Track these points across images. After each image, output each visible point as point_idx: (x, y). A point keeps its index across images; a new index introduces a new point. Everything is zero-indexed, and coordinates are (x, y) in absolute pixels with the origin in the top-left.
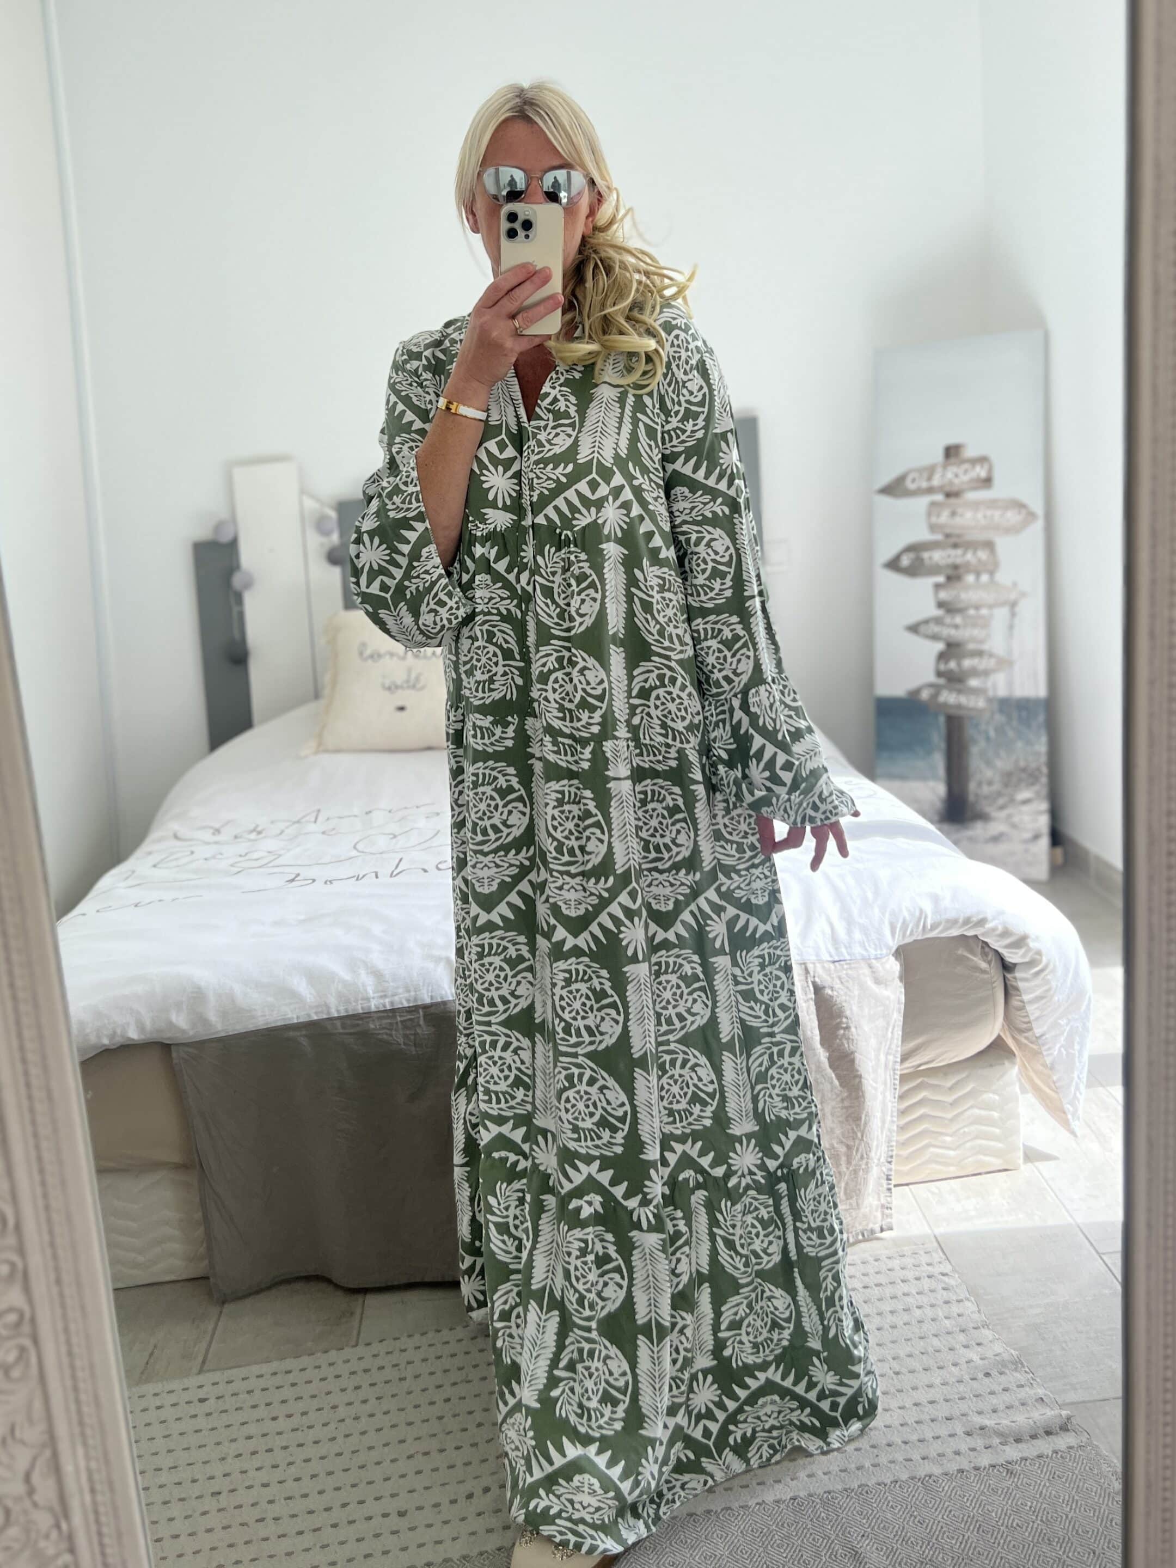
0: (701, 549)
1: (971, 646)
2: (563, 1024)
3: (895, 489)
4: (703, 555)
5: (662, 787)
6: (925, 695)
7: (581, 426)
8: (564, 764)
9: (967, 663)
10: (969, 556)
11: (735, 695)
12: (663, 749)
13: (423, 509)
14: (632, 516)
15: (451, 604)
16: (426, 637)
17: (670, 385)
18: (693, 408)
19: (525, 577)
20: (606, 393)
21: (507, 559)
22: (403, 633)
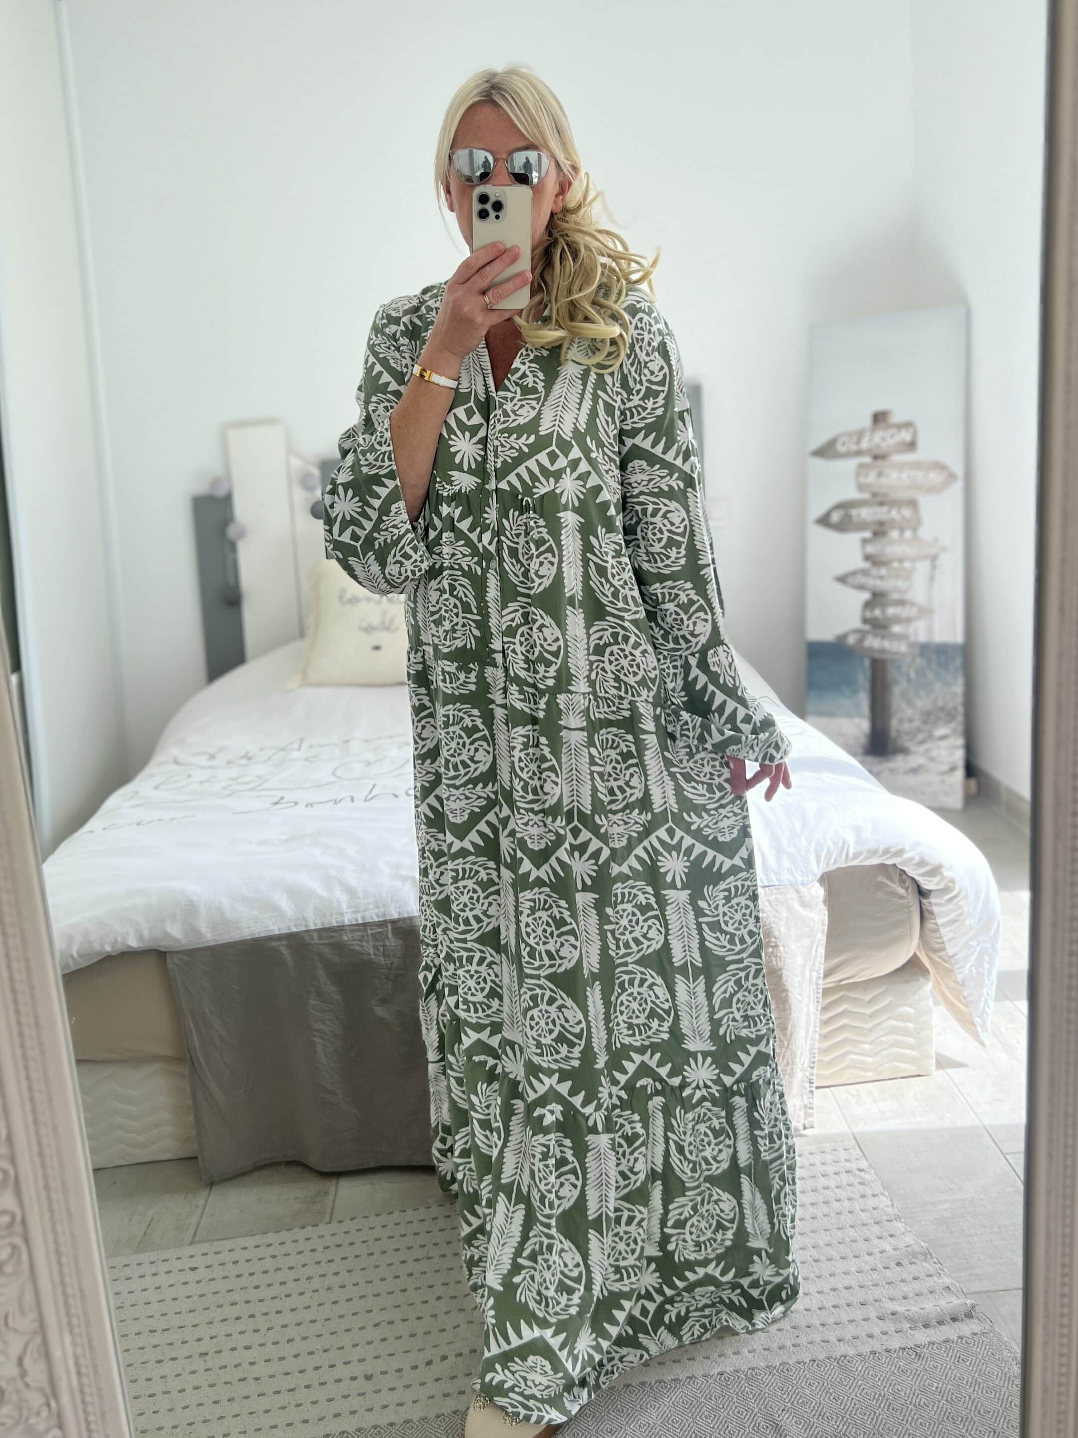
0: (658, 519)
1: (895, 596)
2: (527, 949)
3: (827, 451)
4: (659, 525)
5: (616, 736)
6: (852, 640)
7: (546, 400)
8: (528, 711)
9: (891, 611)
10: (894, 514)
11: (693, 654)
12: (617, 701)
14: (588, 486)
15: (415, 557)
16: (392, 585)
17: (632, 365)
18: (654, 387)
19: (486, 537)
20: (570, 370)
21: (470, 519)
22: (370, 580)
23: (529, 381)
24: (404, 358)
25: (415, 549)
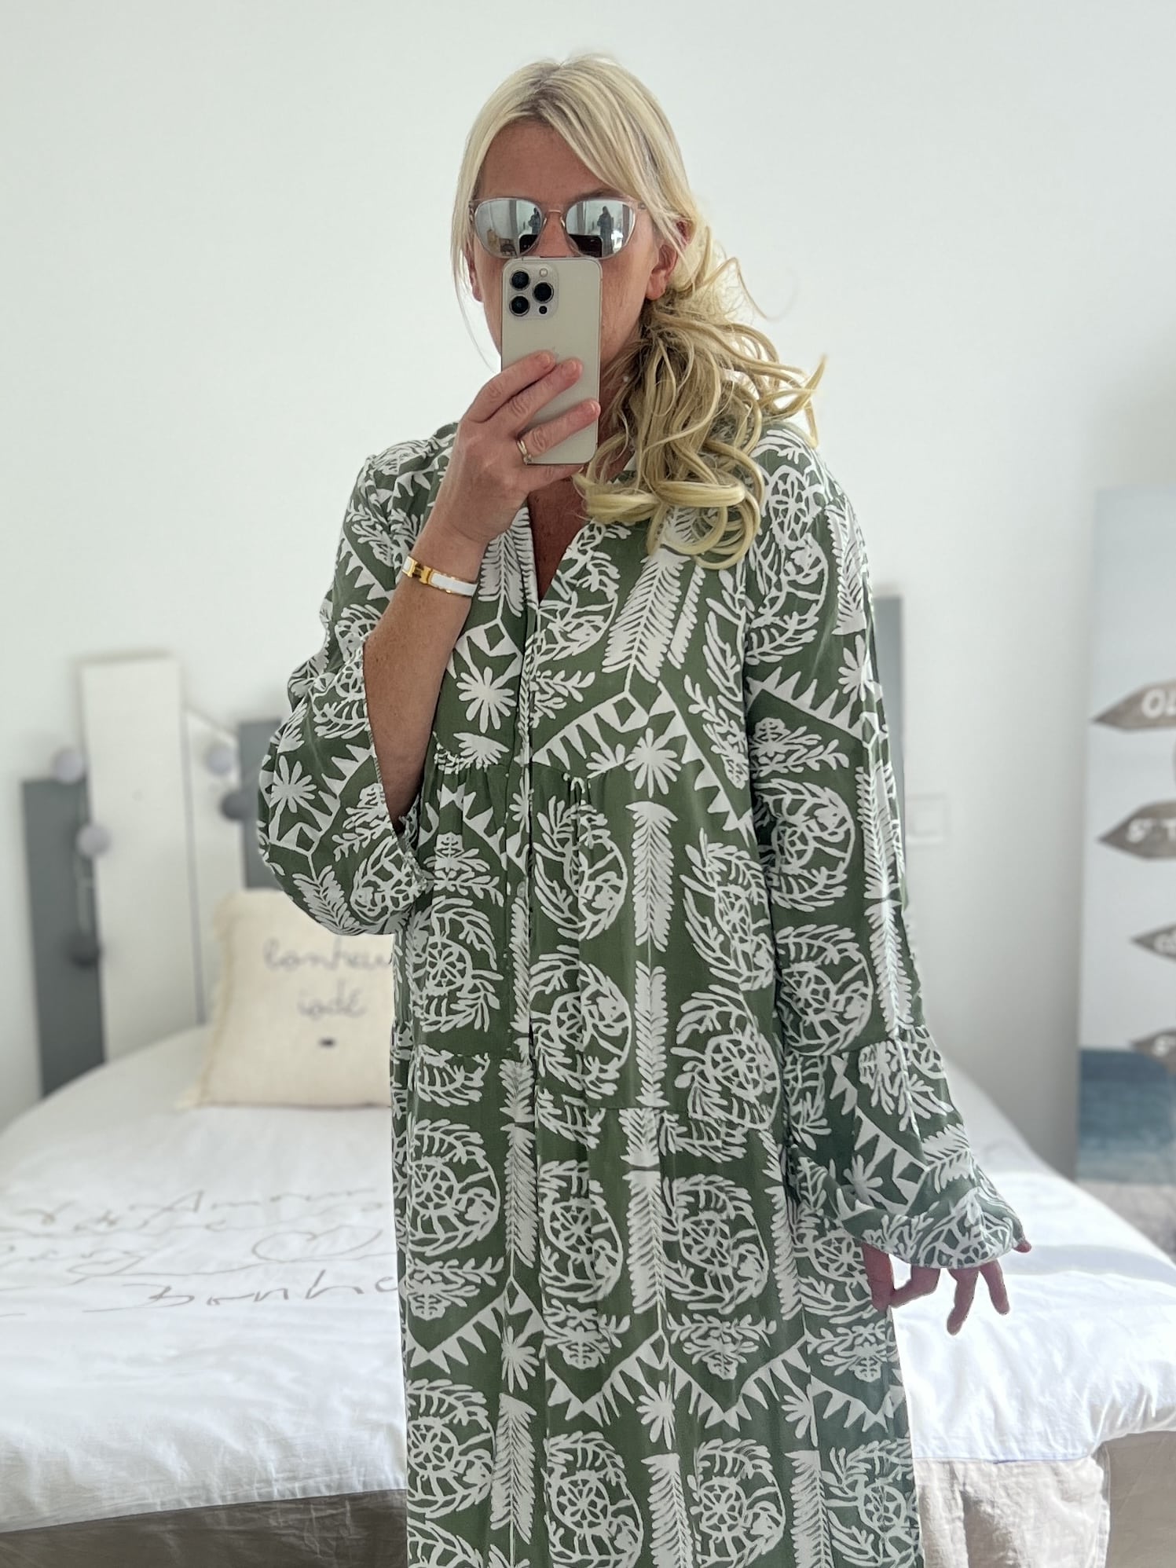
0: (799, 818)
2: (561, 1531)
3: (1123, 716)
4: (802, 828)
5: (720, 1189)
6: (1162, 1047)
7: (618, 614)
8: (570, 1137)
11: (839, 1053)
12: (723, 1130)
13: (368, 728)
14: (684, 761)
15: (398, 875)
16: (361, 922)
17: (765, 555)
18: (801, 594)
19: (513, 843)
20: (661, 563)
21: (490, 813)
22: (328, 912)
23: (593, 581)
24: (396, 543)
25: (398, 863)
